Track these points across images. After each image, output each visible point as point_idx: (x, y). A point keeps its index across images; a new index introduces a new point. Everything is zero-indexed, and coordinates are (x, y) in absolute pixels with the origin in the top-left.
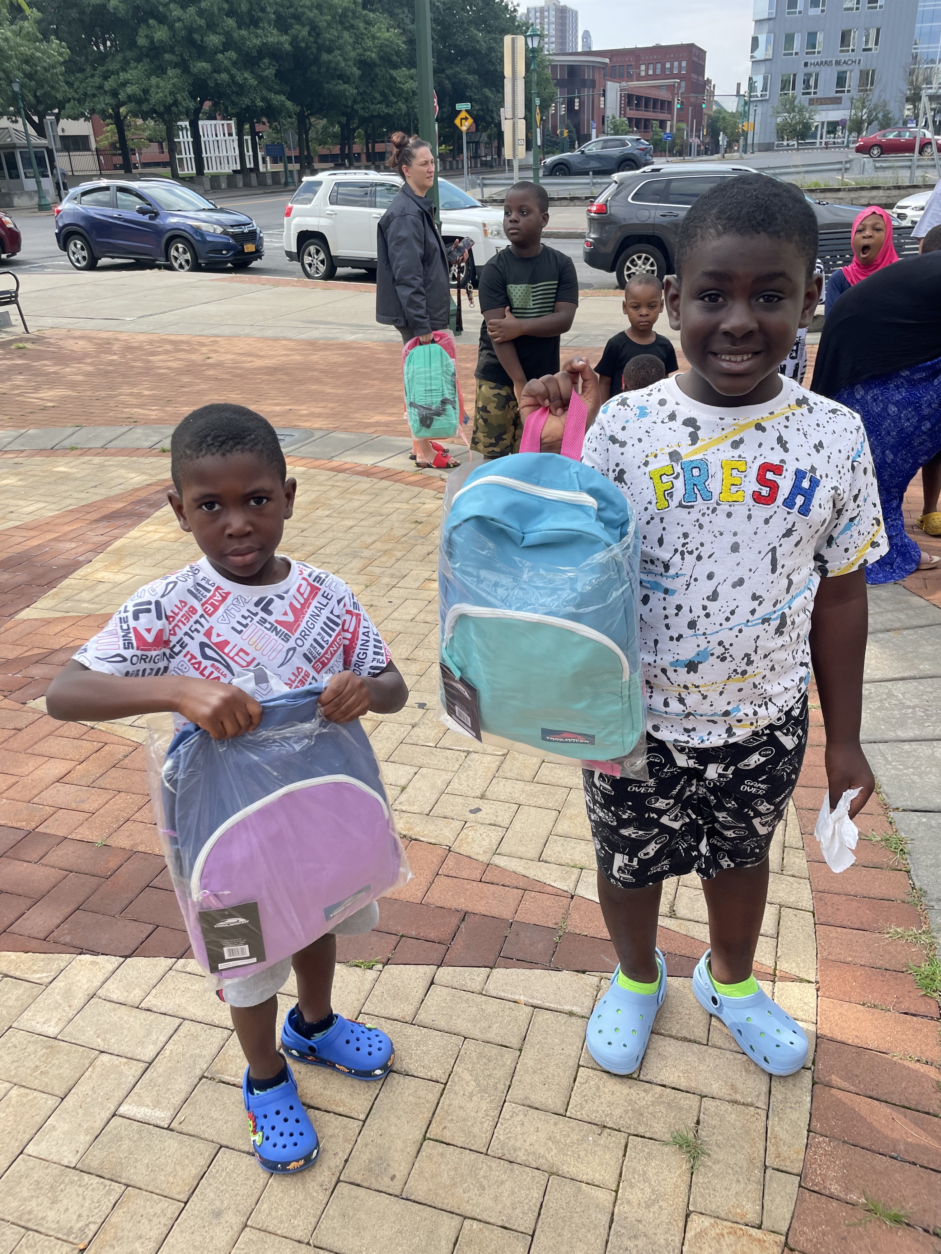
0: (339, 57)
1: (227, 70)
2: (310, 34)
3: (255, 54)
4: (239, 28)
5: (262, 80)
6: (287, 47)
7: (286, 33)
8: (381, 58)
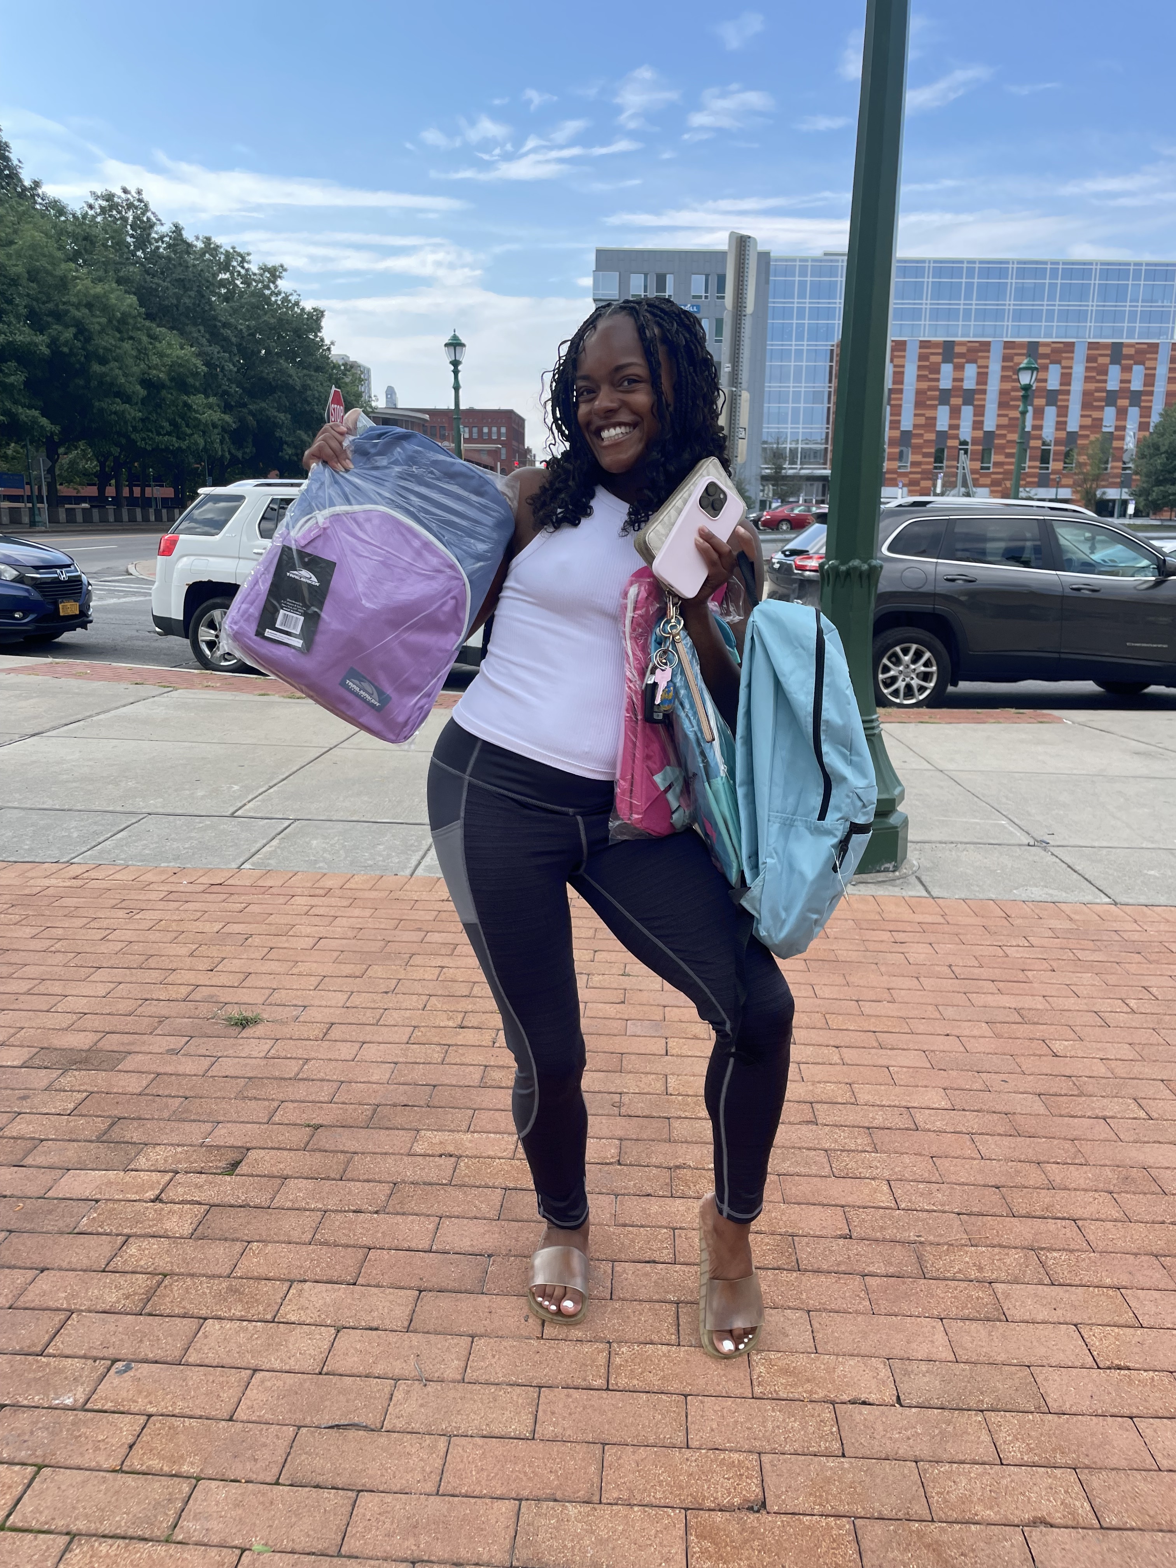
0: (117, 371)
2: (76, 336)
5: (5, 388)
6: (43, 349)
7: (42, 333)
8: (172, 379)
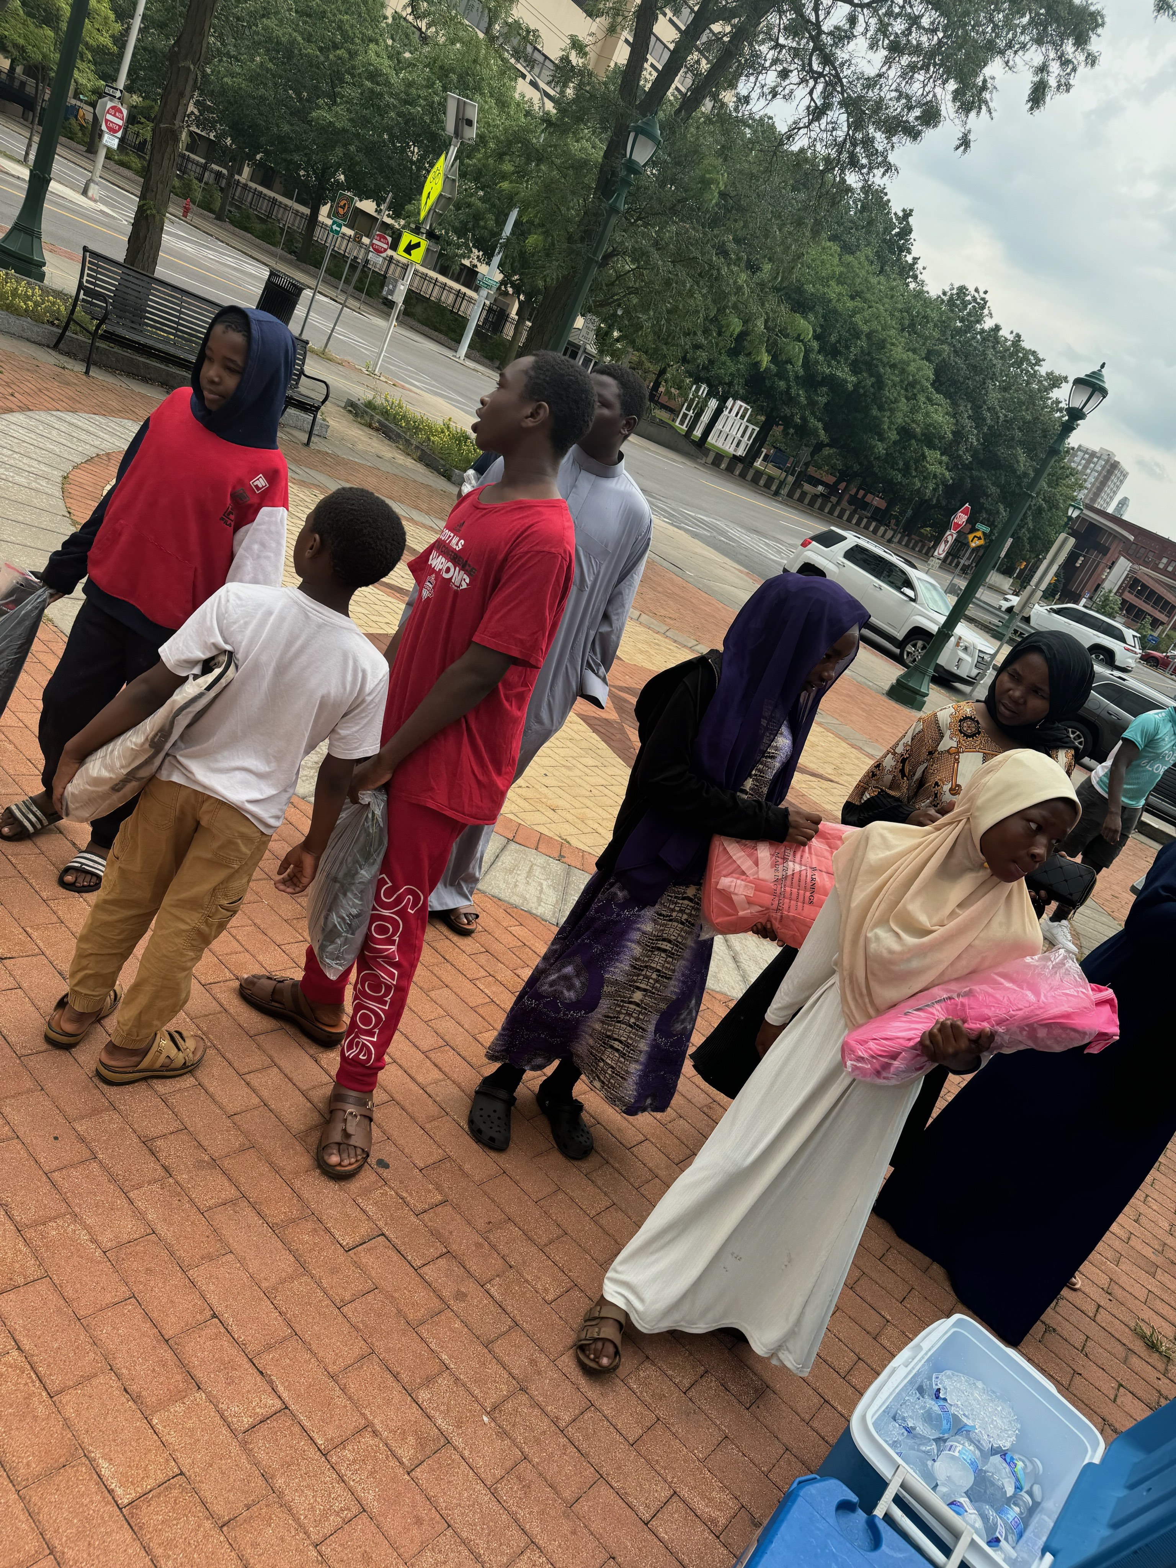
0: (886, 418)
1: (787, 380)
3: (820, 379)
4: (819, 352)
5: (812, 403)
6: (850, 387)
7: (855, 376)
8: (922, 435)
